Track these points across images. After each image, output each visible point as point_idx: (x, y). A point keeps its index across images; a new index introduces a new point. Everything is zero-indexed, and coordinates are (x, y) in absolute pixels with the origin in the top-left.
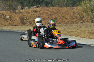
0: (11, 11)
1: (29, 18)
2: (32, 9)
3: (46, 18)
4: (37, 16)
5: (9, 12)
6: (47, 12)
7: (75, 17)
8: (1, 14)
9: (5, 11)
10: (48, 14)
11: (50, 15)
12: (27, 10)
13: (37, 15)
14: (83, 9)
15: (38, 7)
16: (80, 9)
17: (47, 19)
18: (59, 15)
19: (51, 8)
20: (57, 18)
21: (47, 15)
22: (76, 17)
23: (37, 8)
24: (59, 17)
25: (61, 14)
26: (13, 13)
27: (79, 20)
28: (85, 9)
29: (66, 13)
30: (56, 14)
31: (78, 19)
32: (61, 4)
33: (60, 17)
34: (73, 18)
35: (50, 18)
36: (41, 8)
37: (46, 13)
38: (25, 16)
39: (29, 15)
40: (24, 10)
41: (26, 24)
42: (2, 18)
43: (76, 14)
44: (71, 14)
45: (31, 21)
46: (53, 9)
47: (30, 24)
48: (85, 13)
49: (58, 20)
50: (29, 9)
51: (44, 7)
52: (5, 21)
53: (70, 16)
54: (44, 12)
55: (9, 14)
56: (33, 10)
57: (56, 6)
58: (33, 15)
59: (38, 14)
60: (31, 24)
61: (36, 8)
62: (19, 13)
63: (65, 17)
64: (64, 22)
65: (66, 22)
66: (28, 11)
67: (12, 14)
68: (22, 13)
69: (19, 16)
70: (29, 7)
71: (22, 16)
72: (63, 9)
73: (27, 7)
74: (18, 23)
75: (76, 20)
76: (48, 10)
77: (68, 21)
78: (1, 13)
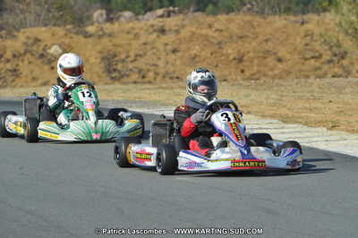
0: (68, 27)
1: (136, 56)
2: (147, 20)
3: (200, 57)
4: (169, 47)
5: (60, 31)
6: (204, 32)
7: (311, 54)
8: (31, 41)
9: (44, 29)
10: (211, 40)
11: (217, 47)
12: (131, 25)
13: (166, 45)
14: (346, 22)
15: (172, 14)
16: (332, 22)
17: (204, 60)
18: (250, 43)
19: (222, 18)
20: (245, 58)
21: (205, 45)
22: (317, 55)
23: (169, 16)
24: (251, 55)
25: (261, 43)
26: (75, 37)
27: (328, 66)
28: (352, 23)
29: (278, 39)
30: (240, 43)
31: (323, 63)
32: (258, 4)
33: (254, 51)
34: (306, 59)
35: (219, 55)
36: (181, 16)
37: (202, 35)
38: (120, 49)
39: (136, 44)
40: (116, 24)
41: (125, 79)
42: (32, 55)
43: (316, 41)
44: (299, 40)
45: (144, 67)
46: (230, 21)
47: (140, 80)
48: (351, 40)
49: (248, 63)
50: (136, 22)
51: (196, 14)
52: (47, 68)
53: (295, 49)
54: (193, 33)
55: (62, 40)
56: (152, 26)
57: (239, 10)
58: (154, 42)
59: (171, 40)
60: (145, 80)
61: (164, 19)
62: (100, 37)
63: (275, 53)
64: (270, 73)
65: (276, 72)
66: (133, 28)
67: (71, 38)
68: (110, 35)
69: (99, 48)
70: (137, 14)
71: (111, 47)
72: (268, 20)
73: (128, 14)
74: (95, 75)
75: (318, 64)
76: (210, 26)
77: (286, 68)
78: (30, 35)
